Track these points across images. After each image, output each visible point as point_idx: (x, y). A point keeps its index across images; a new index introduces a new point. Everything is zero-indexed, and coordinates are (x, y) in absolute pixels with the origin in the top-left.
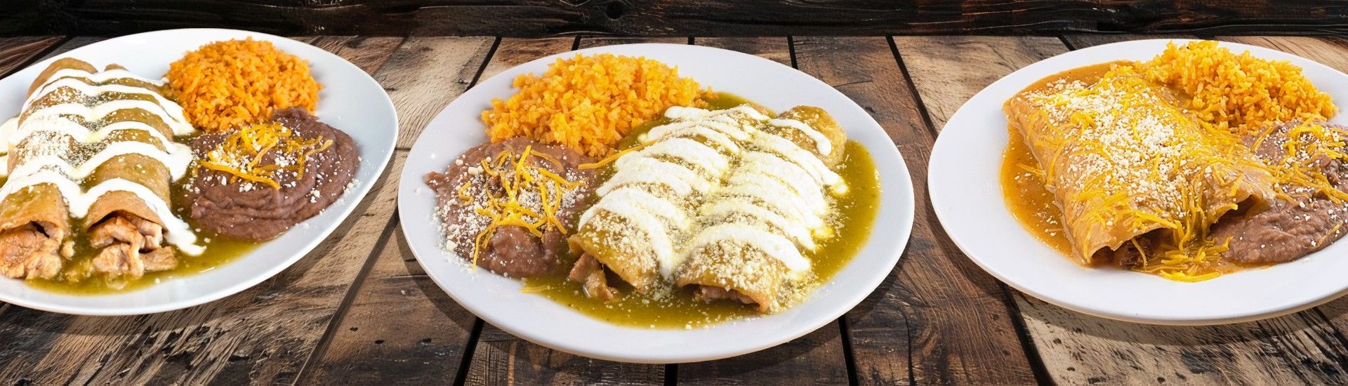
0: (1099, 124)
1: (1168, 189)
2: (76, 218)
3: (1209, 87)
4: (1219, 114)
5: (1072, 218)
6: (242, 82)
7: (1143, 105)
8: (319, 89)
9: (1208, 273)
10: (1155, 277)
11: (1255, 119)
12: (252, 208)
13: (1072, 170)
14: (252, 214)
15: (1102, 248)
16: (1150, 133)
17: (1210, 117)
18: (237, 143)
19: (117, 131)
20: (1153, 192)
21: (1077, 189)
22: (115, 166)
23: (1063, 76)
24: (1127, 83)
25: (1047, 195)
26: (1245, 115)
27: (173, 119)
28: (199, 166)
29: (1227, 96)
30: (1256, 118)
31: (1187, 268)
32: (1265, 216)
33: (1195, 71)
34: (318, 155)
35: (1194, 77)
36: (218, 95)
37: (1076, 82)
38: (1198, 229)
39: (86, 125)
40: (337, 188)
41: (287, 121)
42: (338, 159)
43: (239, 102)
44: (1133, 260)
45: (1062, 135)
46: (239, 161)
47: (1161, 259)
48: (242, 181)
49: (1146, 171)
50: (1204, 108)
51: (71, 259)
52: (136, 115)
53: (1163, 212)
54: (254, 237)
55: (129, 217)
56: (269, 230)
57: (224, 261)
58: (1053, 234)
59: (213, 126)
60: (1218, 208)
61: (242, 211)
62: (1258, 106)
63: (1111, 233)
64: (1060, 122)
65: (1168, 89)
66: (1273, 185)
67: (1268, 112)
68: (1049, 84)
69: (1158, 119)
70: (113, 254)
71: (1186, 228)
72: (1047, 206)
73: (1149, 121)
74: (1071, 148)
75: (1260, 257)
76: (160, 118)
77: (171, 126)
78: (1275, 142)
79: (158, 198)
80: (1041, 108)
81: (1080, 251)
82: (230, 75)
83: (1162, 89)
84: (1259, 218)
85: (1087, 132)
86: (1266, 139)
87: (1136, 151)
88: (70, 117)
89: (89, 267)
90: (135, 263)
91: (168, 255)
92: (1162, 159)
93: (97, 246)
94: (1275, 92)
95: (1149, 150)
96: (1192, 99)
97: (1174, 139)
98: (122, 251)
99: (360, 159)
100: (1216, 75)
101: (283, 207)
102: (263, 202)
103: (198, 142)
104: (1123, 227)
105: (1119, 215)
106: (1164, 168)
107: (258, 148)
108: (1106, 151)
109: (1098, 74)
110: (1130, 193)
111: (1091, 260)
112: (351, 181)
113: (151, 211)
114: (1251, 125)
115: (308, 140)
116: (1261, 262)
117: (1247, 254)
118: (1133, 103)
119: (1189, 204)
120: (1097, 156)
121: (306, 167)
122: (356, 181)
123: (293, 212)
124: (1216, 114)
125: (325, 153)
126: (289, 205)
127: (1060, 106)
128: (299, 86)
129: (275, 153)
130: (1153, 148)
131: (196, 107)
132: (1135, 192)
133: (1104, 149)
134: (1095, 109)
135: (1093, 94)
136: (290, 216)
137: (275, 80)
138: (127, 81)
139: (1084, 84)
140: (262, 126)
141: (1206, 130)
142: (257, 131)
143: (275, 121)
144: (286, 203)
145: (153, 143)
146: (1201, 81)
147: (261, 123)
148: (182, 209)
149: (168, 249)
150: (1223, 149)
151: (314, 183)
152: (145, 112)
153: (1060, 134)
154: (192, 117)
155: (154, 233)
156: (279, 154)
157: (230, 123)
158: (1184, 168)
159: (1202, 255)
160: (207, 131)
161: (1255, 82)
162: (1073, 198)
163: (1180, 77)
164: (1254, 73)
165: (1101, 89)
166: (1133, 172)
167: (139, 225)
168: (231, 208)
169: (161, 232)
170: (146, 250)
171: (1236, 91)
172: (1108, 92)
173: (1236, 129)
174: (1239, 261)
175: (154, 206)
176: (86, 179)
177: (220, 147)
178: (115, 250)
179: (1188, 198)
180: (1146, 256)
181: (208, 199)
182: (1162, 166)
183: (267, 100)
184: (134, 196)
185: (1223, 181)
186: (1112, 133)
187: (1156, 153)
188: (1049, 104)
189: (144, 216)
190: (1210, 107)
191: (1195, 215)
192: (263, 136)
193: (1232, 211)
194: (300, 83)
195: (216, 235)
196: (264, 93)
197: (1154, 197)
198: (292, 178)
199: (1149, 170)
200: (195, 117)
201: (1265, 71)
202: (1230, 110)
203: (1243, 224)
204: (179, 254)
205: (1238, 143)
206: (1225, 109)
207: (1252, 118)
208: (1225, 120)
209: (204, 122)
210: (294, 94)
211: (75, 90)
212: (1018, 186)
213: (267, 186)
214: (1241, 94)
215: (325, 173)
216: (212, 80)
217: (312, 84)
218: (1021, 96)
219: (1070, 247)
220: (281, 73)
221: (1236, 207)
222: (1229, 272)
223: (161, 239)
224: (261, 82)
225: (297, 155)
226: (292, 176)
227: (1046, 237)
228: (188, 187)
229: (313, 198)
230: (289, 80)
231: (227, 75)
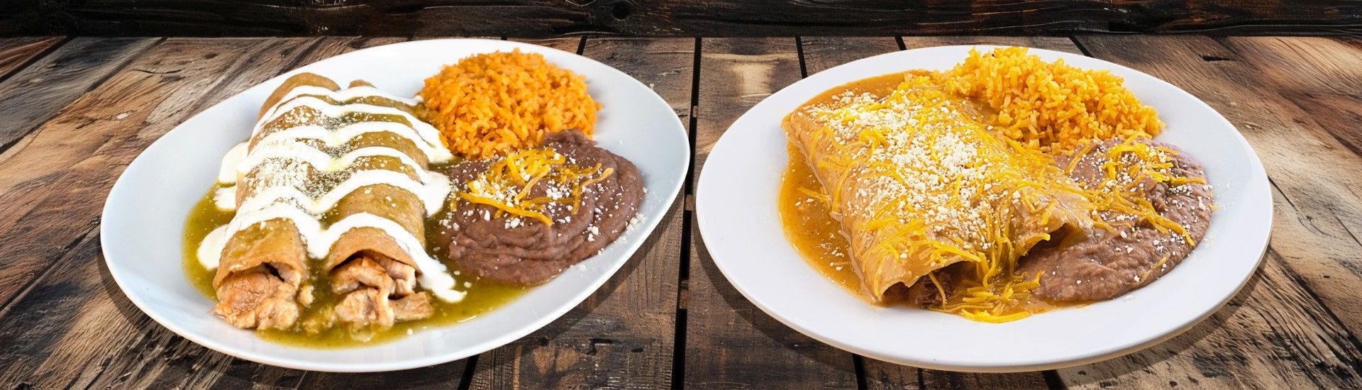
0: (892, 142)
1: (970, 217)
2: (316, 259)
3: (1017, 100)
4: (1029, 131)
5: (861, 249)
6: (508, 101)
7: (941, 121)
8: (598, 109)
9: (1016, 313)
10: (955, 317)
11: (1070, 137)
12: (520, 247)
13: (860, 194)
14: (520, 255)
15: (894, 285)
16: (950, 152)
17: (1019, 134)
18: (503, 172)
19: (363, 157)
20: (953, 221)
21: (866, 217)
22: (360, 198)
23: (850, 87)
24: (923, 95)
25: (832, 224)
26: (1059, 132)
27: (428, 144)
28: (458, 199)
29: (1038, 110)
30: (1071, 135)
31: (992, 307)
32: (1082, 248)
33: (1001, 81)
34: (597, 186)
35: (1000, 89)
36: (481, 116)
37: (865, 94)
38: (1004, 263)
39: (326, 150)
40: (618, 223)
41: (560, 146)
42: (620, 191)
43: (505, 124)
44: (930, 297)
45: (850, 155)
46: (505, 193)
47: (962, 296)
48: (508, 216)
49: (946, 196)
50: (1012, 124)
51: (310, 307)
52: (385, 139)
53: (965, 243)
54: (523, 281)
55: (377, 258)
56: (540, 273)
57: (487, 309)
58: (839, 269)
59: (474, 152)
60: (1027, 239)
61: (509, 250)
62: (1073, 122)
63: (906, 268)
64: (847, 140)
65: (970, 102)
66: (1091, 212)
67: (1084, 128)
68: (834, 97)
69: (959, 137)
70: (358, 301)
71: (991, 261)
72: (832, 236)
73: (949, 139)
74: (859, 169)
75: (1076, 294)
76: (413, 143)
77: (425, 152)
78: (1093, 163)
79: (411, 235)
80: (825, 124)
81: (870, 287)
82: (495, 93)
83: (964, 103)
84: (1075, 250)
85: (878, 151)
86: (1083, 159)
87: (934, 173)
88: (309, 141)
89: (331, 315)
90: (384, 311)
91: (422, 302)
92: (963, 182)
93: (340, 291)
94: (1093, 106)
95: (949, 172)
96: (998, 114)
97: (978, 160)
98: (369, 298)
99: (645, 190)
100: (1025, 86)
101: (556, 246)
102: (532, 240)
103: (458, 171)
104: (919, 259)
105: (915, 247)
106: (967, 193)
107: (527, 177)
108: (900, 174)
109: (890, 86)
110: (927, 221)
111: (882, 298)
112: (635, 216)
113: (403, 252)
114: (1065, 143)
115: (585, 168)
116: (1076, 301)
117: (1061, 291)
118: (930, 119)
119: (994, 234)
120: (889, 179)
121: (582, 200)
122: (640, 216)
123: (567, 252)
124: (1026, 131)
125: (604, 183)
126: (563, 244)
127: (847, 122)
128: (575, 105)
129: (547, 183)
130: (953, 169)
131: (454, 131)
132: (933, 220)
133: (897, 171)
134: (887, 126)
135: (885, 108)
136: (564, 257)
137: (547, 99)
138: (374, 100)
139: (875, 96)
140: (531, 152)
141: (1014, 149)
142: (525, 158)
143: (547, 146)
144: (559, 241)
145: (405, 172)
146: (1008, 94)
147: (530, 149)
148: (439, 248)
149: (422, 294)
150: (1033, 171)
151: (591, 218)
152: (395, 135)
153: (847, 154)
154: (450, 142)
155: (406, 277)
156: (551, 185)
157: (494, 149)
158: (989, 193)
159: (1009, 292)
160: (468, 158)
161: (1070, 94)
162: (861, 227)
163: (984, 89)
164: (1069, 84)
165: (894, 103)
166: (930, 198)
167: (388, 267)
168: (495, 247)
169: (414, 275)
170: (397, 296)
171: (1048, 105)
172: (901, 106)
173: (1048, 148)
174: (1051, 299)
175: (406, 245)
176: (327, 214)
177: (483, 177)
178: (361, 296)
179: (993, 227)
180: (946, 293)
181: (469, 237)
182: (964, 191)
183: (537, 122)
184: (383, 233)
185: (1033, 208)
186: (906, 153)
187: (957, 175)
188: (834, 120)
189: (394, 257)
190: (1019, 123)
191: (1001, 247)
192: (532, 163)
193: (1043, 241)
194: (575, 102)
195: (478, 278)
196: (533, 114)
197: (954, 226)
198: (567, 212)
199: (949, 195)
200: (454, 142)
201: (1081, 82)
202: (1041, 127)
203: (1057, 257)
204: (435, 301)
205: (1050, 164)
206: (1035, 125)
207: (1067, 136)
208: (1036, 138)
209: (464, 148)
210: (569, 115)
211: (315, 111)
212: (800, 213)
213: (537, 222)
214: (1054, 108)
215: (605, 207)
216: (474, 99)
217: (589, 103)
218: (802, 111)
219: (859, 284)
220: (553, 91)
221: (1048, 237)
222: (1041, 311)
223: (415, 284)
224: (530, 100)
225: (572, 186)
226: (566, 210)
227: (831, 272)
228: (445, 222)
229: (591, 236)
230: (562, 99)
231: (491, 92)
